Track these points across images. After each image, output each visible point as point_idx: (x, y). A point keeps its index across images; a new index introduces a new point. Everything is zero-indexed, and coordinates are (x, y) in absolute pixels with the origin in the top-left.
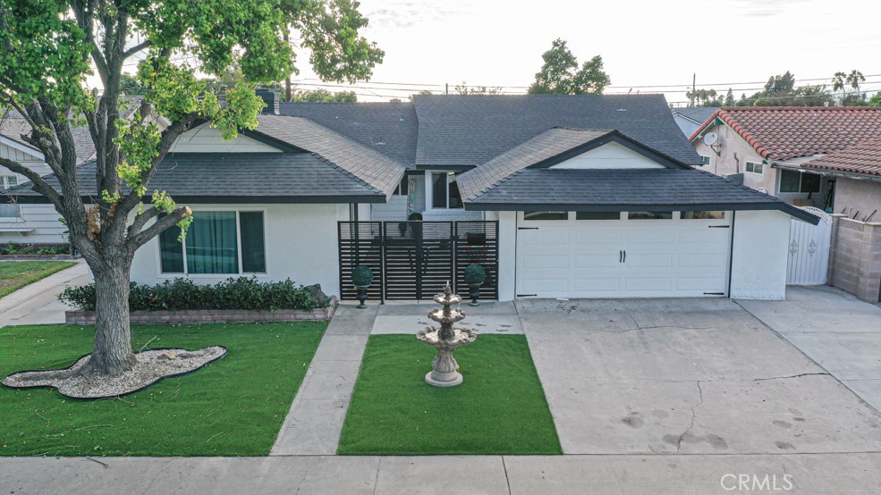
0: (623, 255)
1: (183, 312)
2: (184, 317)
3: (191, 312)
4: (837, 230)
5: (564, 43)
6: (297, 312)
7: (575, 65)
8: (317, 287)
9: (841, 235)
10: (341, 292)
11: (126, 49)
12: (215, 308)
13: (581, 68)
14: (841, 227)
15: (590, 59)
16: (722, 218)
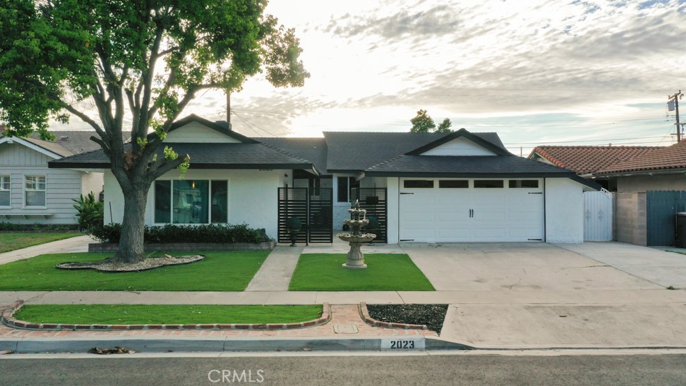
0: (471, 212)
1: (170, 244)
2: (171, 248)
3: (176, 244)
4: (616, 202)
5: (425, 112)
6: (250, 244)
7: (434, 126)
8: (263, 230)
9: (619, 205)
10: (279, 237)
11: (159, 52)
12: (193, 241)
13: (437, 128)
14: (619, 200)
15: (442, 122)
16: (537, 187)
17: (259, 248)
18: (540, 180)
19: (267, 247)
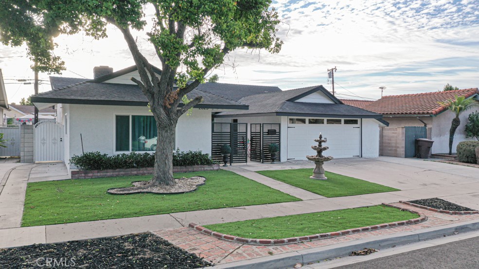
1: (144, 168)
4: (382, 133)
6: (205, 166)
14: (384, 131)
16: (357, 124)
17: (211, 168)
18: (359, 120)
19: (217, 168)
